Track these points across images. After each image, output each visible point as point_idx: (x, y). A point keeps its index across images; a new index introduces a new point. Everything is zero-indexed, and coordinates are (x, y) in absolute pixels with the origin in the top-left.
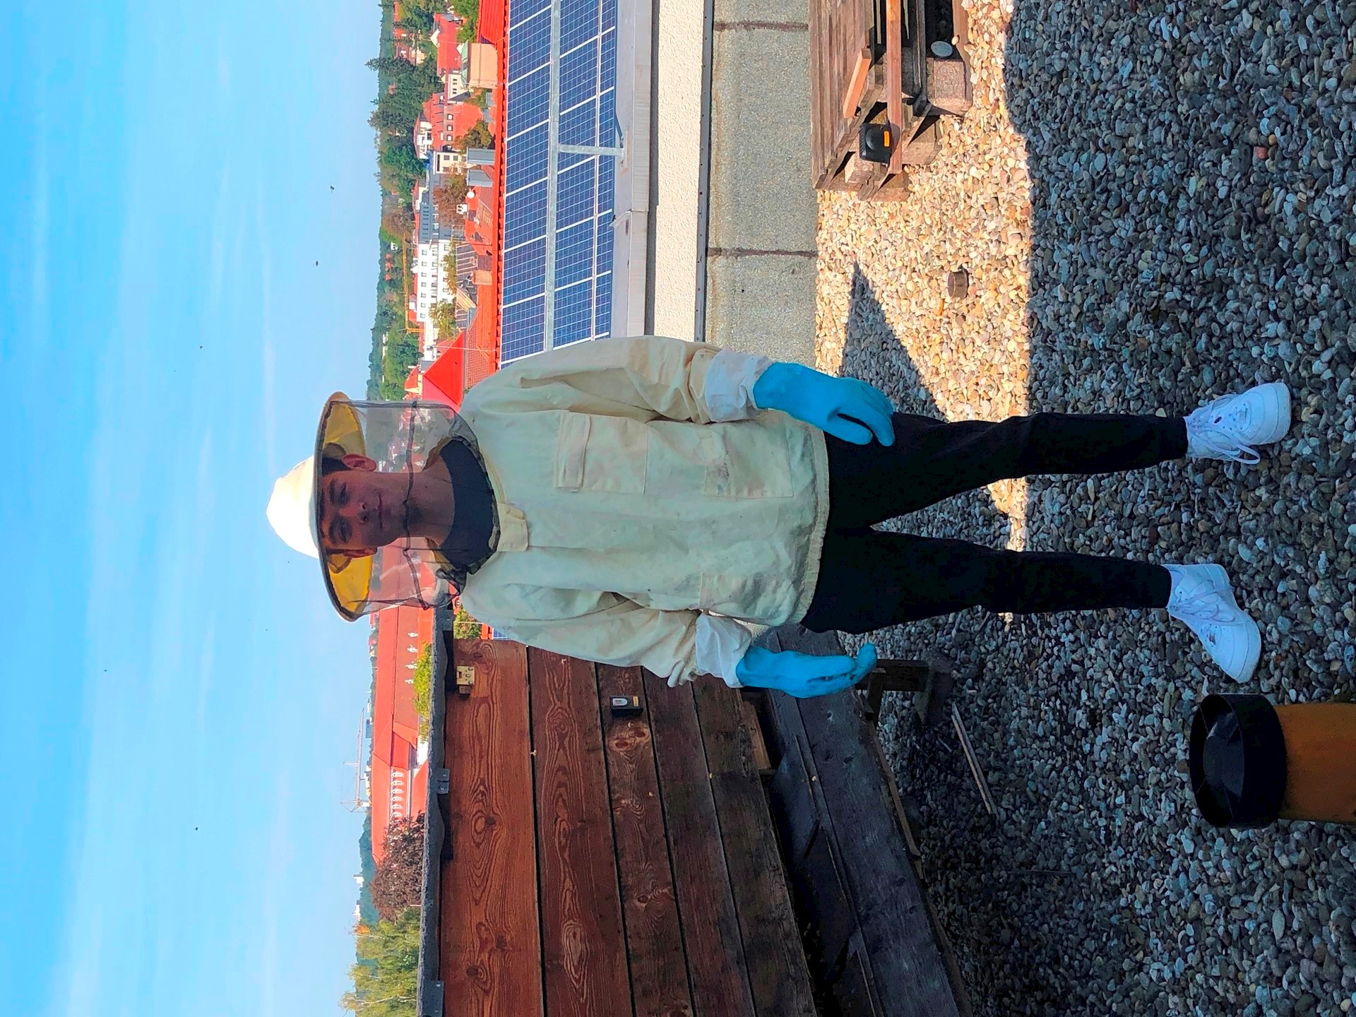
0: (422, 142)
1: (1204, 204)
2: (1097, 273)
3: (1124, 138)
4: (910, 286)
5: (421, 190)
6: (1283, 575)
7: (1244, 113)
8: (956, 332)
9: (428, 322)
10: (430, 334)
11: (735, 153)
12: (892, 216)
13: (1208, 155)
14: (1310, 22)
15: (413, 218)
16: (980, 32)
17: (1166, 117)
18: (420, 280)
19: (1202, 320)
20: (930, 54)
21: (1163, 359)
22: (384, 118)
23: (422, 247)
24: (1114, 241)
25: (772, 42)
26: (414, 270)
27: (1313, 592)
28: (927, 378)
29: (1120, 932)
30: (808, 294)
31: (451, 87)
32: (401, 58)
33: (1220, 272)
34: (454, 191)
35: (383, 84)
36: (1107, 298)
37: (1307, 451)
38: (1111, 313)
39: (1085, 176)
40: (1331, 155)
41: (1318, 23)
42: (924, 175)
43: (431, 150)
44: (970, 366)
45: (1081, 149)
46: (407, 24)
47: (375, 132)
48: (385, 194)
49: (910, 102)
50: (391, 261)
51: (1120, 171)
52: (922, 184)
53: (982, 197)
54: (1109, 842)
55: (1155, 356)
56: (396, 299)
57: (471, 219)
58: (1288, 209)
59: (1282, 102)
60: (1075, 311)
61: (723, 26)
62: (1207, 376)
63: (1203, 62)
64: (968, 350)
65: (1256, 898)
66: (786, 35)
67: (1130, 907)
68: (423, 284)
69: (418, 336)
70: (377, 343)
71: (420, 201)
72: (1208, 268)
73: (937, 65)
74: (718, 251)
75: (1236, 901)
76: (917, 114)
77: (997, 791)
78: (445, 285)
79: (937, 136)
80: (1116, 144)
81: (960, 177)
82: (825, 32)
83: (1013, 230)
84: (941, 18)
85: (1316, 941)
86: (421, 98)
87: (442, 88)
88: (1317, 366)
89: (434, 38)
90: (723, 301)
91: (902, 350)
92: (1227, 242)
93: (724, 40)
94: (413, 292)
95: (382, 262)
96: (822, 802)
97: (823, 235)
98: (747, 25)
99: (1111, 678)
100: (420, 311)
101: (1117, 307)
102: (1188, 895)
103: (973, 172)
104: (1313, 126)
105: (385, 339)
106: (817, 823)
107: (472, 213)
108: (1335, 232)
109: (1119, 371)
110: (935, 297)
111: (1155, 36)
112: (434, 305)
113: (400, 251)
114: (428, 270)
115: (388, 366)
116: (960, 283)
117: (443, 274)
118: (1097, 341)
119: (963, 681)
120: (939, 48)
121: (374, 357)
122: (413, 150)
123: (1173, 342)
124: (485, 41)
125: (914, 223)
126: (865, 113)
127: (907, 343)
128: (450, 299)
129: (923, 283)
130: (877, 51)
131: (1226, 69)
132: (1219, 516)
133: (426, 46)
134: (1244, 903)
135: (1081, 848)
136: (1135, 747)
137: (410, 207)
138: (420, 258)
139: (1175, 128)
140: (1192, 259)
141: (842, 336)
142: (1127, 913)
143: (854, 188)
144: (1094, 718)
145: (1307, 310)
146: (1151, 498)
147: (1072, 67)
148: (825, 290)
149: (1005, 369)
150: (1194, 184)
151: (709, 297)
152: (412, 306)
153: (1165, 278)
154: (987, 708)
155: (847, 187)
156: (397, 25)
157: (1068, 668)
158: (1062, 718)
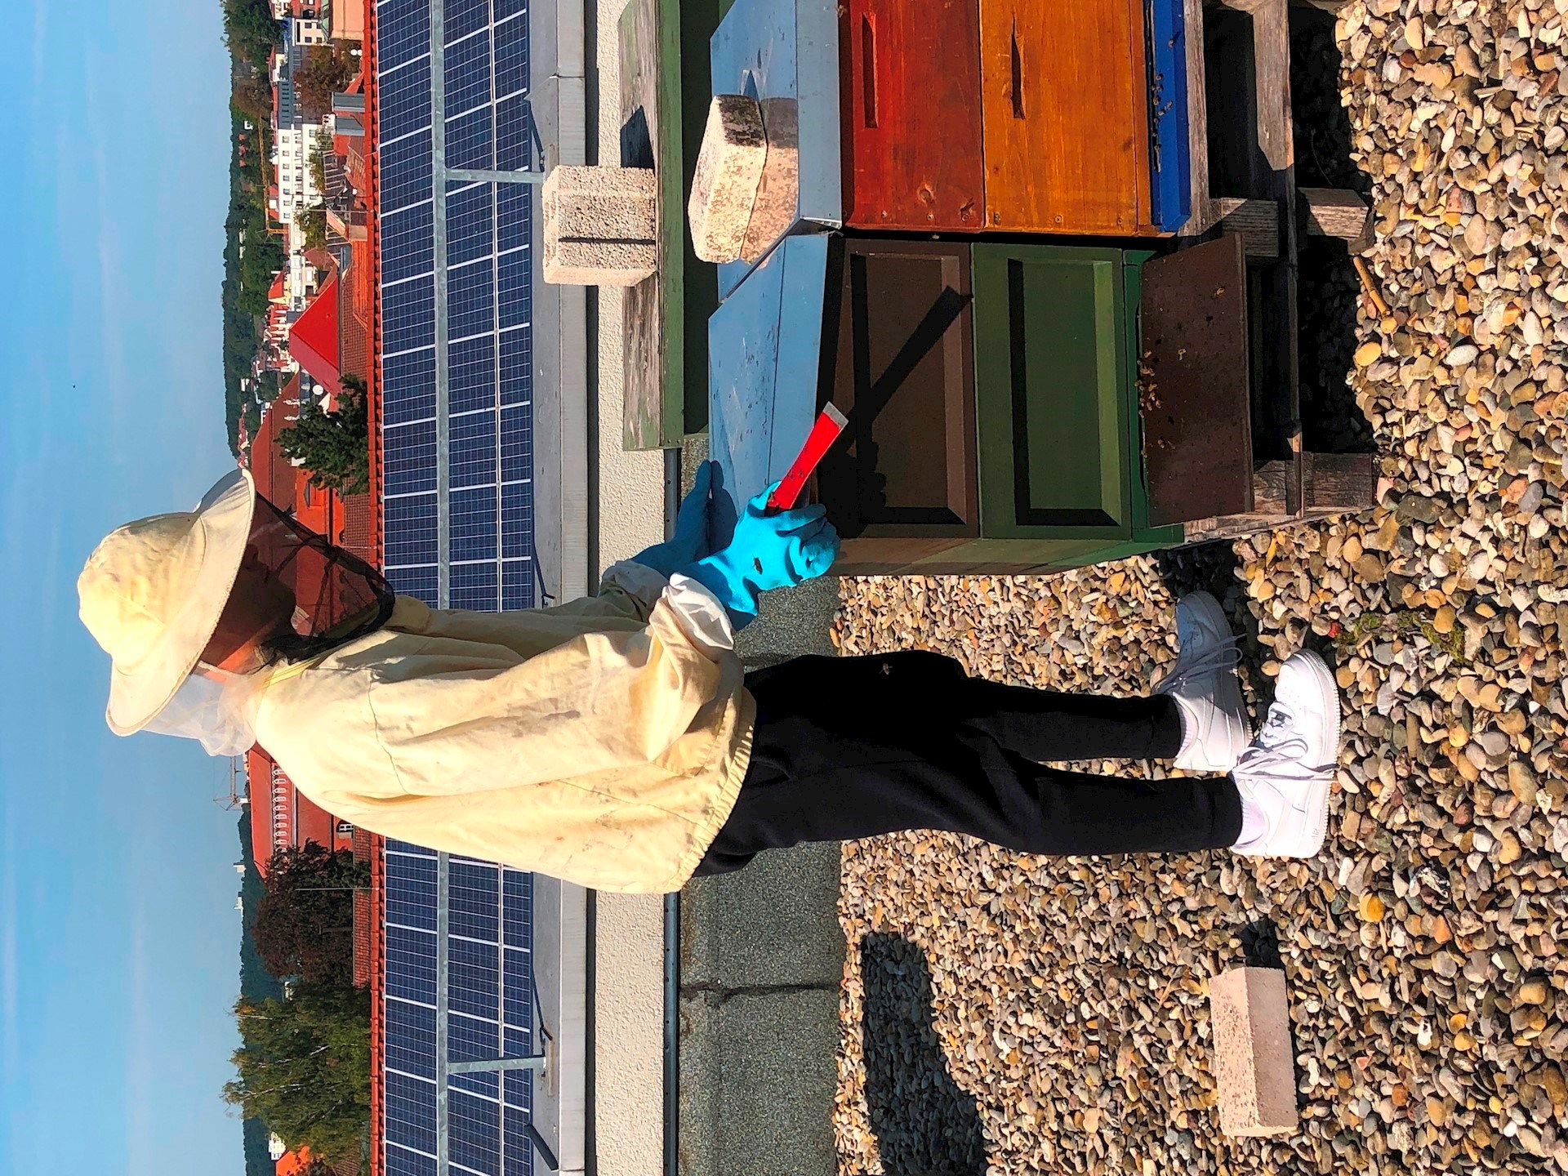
5: (280, 58)
9: (293, 224)
10: (297, 238)
15: (270, 92)
18: (281, 173)
23: (281, 133)
26: (274, 161)
43: (289, 11)
48: (235, 59)
50: (245, 143)
56: (253, 189)
68: (286, 179)
69: (282, 238)
70: (233, 242)
71: (277, 73)
78: (312, 182)
94: (273, 186)
95: (234, 138)
100: (283, 210)
105: (241, 238)
112: (299, 205)
113: (255, 133)
114: (291, 161)
115: (246, 271)
121: (230, 258)
122: (268, 7)
137: (265, 77)
138: (281, 146)
152: (272, 201)
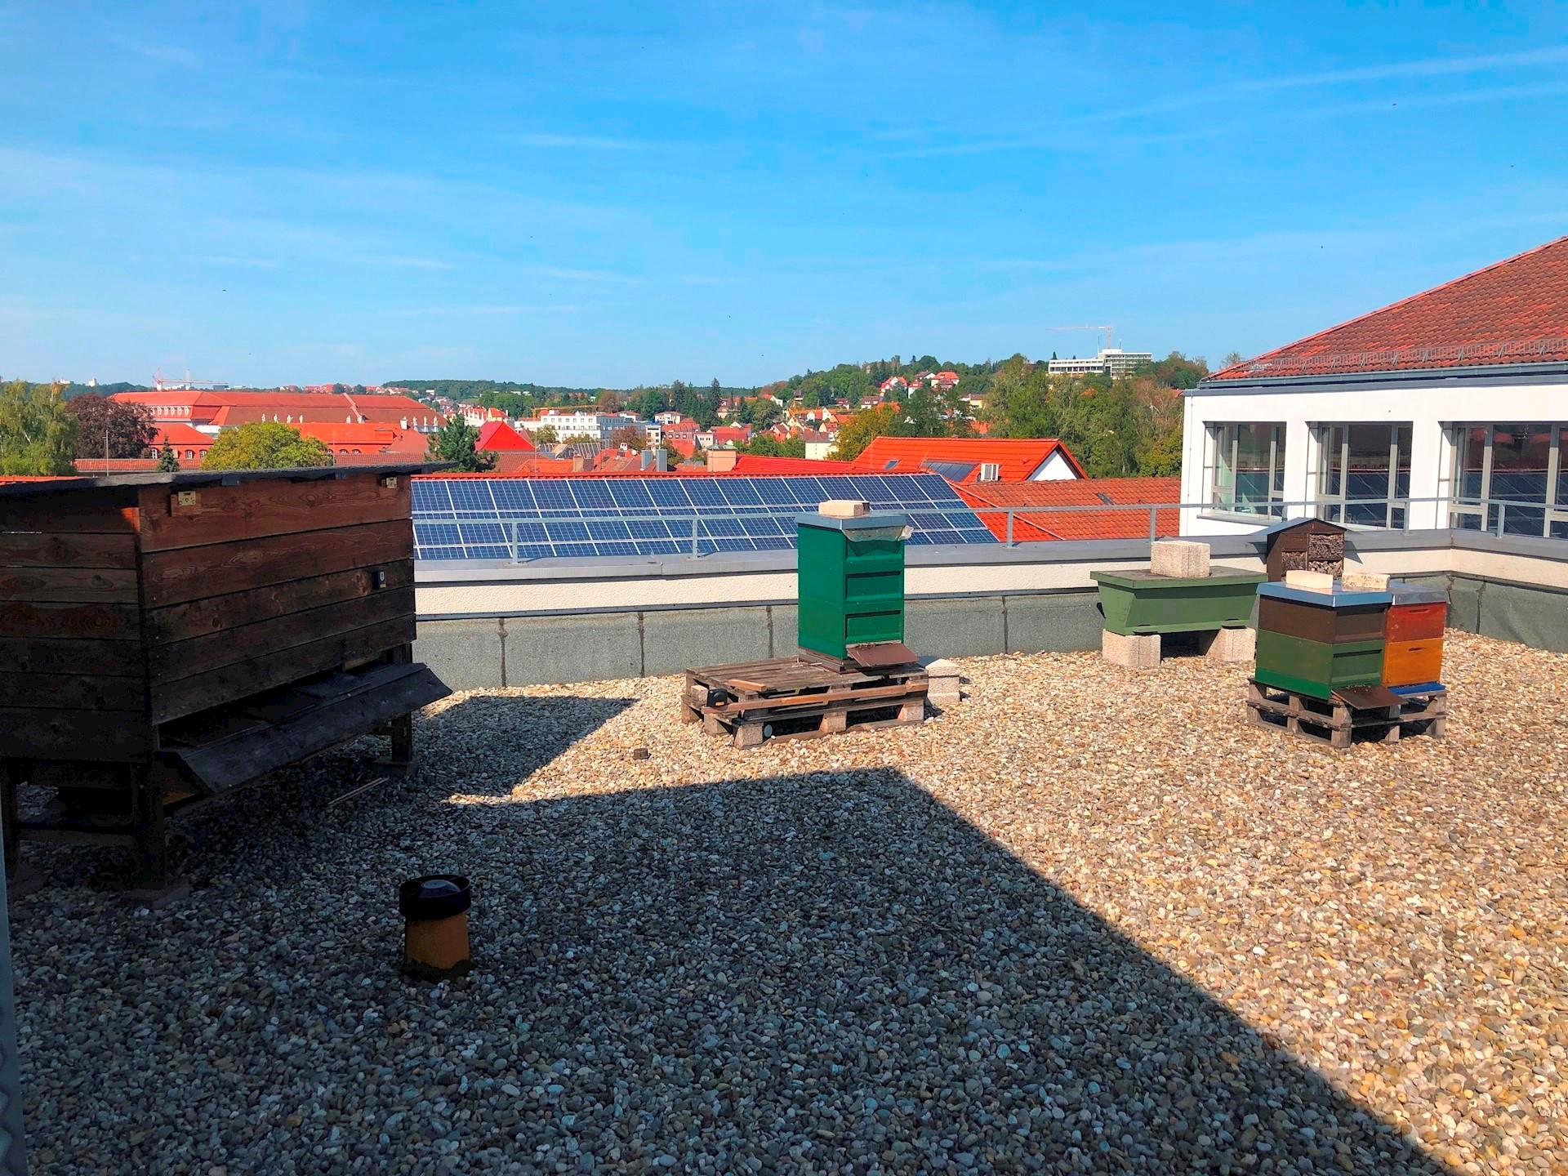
0: (666, 417)
1: (706, 863)
2: (660, 820)
3: (733, 823)
4: (635, 729)
5: (634, 417)
6: (521, 921)
7: (754, 873)
8: (613, 756)
9: (541, 424)
10: (532, 426)
11: (698, 624)
12: (672, 716)
13: (731, 861)
14: (801, 894)
15: (614, 412)
16: (778, 750)
17: (747, 841)
18: (571, 418)
19: (645, 870)
20: (766, 724)
21: (621, 856)
22: (680, 391)
23: (594, 418)
24: (679, 826)
25: (762, 640)
26: (577, 413)
27: (517, 934)
28: (582, 744)
29: (286, 876)
30: (619, 675)
31: (705, 437)
32: (721, 402)
33: (672, 874)
34: (636, 441)
35: (703, 390)
36: (648, 826)
37: (589, 922)
38: (640, 829)
39: (711, 808)
40: (738, 911)
41: (800, 898)
42: (699, 730)
43: (662, 424)
44: (595, 765)
45: (724, 805)
46: (743, 405)
47: (671, 385)
48: (629, 392)
49: (739, 715)
50: (583, 397)
51: (716, 823)
52: (694, 730)
53: (690, 760)
54: (337, 864)
55: (622, 852)
56: (556, 401)
57: (618, 453)
58: (710, 898)
59: (761, 888)
60: (638, 813)
61: (769, 611)
62: (617, 875)
63: (776, 853)
64: (603, 764)
65: (337, 933)
66: (766, 648)
67: (302, 879)
68: (568, 420)
69: (530, 416)
70: (522, 387)
71: (626, 416)
72: (673, 868)
73: (760, 728)
74: (641, 618)
75: (331, 925)
76: (733, 721)
77: (342, 806)
78: (569, 436)
79: (721, 734)
80: (730, 820)
81: (700, 748)
82: (772, 667)
83: (676, 778)
84: (785, 729)
85: (327, 961)
86: (696, 416)
87: (704, 430)
88: (633, 920)
89: (735, 424)
90: (612, 623)
91: (595, 728)
92: (689, 874)
93: (761, 612)
94: (561, 413)
95: (581, 390)
96: (336, 700)
97: (655, 679)
98: (770, 625)
99: (436, 854)
100: (549, 418)
101: (644, 832)
102: (324, 904)
103: (704, 755)
104: (752, 902)
105: (526, 393)
106: (324, 698)
107: (622, 454)
108: (702, 918)
109: (609, 837)
110: (631, 743)
111: (786, 831)
112: (553, 428)
113: (589, 403)
114: (578, 424)
115: (506, 395)
116: (642, 754)
117: (576, 434)
118: (624, 825)
119: (404, 782)
120: (769, 728)
121: (511, 386)
122: (661, 411)
123: (631, 858)
124: (738, 459)
125: (670, 728)
126: (732, 692)
127: (600, 731)
128: (559, 439)
129: (637, 736)
130: (765, 694)
131: (775, 863)
132: (544, 890)
133: (730, 419)
134: (333, 929)
135: (328, 851)
136: (399, 870)
137: (621, 409)
138: (586, 418)
139: (741, 845)
140: (676, 861)
141: (597, 696)
142: (298, 877)
143: (688, 691)
144: (407, 849)
145: (660, 912)
146: (544, 860)
147: (766, 795)
148: (623, 683)
149: (598, 783)
150: (715, 857)
151: (614, 615)
152: (552, 412)
153: (664, 851)
154: (393, 796)
155: (688, 687)
156: (742, 399)
157: (432, 834)
158: (402, 834)
